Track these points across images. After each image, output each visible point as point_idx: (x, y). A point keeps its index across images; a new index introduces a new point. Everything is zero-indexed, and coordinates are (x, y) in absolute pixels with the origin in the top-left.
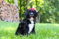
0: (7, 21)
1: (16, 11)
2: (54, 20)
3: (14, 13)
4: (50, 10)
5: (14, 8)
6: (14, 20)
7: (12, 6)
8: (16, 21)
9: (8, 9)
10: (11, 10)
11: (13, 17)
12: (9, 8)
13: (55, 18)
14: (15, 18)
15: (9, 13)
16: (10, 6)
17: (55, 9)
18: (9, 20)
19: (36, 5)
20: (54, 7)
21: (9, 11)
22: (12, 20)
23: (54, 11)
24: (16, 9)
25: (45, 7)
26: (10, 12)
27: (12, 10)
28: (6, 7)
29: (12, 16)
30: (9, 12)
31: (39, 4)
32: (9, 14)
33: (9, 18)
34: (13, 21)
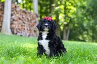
0: (21, 36)
1: (34, 21)
3: (31, 24)
4: (84, 22)
5: (33, 17)
6: (31, 34)
7: (29, 13)
8: (34, 36)
9: (23, 18)
10: (27, 20)
11: (30, 30)
12: (24, 17)
13: (91, 34)
14: (33, 31)
15: (24, 23)
16: (26, 13)
17: (92, 21)
18: (23, 34)
19: (65, 14)
20: (91, 19)
21: (25, 20)
22: (28, 34)
23: (91, 25)
24: (35, 19)
25: (78, 18)
26: (26, 23)
27: (30, 19)
29: (29, 29)
31: (69, 12)
32: (24, 24)
33: (24, 31)
34: (29, 36)
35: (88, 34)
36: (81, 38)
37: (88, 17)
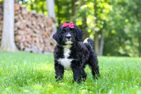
0: (31, 52)
1: (50, 28)
2: (137, 51)
3: (45, 33)
4: (126, 26)
5: (47, 23)
6: (46, 48)
7: (42, 17)
9: (33, 25)
10: (38, 27)
11: (44, 42)
12: (34, 23)
14: (49, 44)
15: (35, 32)
16: (37, 17)
17: (137, 25)
18: (34, 49)
19: (96, 15)
20: (136, 21)
21: (36, 28)
22: (41, 49)
23: (136, 30)
24: (51, 25)
25: (116, 21)
26: (38, 32)
27: (43, 26)
28: (29, 20)
29: (42, 41)
30: (36, 30)
31: (101, 12)
32: (34, 35)
33: (35, 45)
34: (43, 52)
35: (132, 45)
36: (121, 51)
37: (132, 19)
